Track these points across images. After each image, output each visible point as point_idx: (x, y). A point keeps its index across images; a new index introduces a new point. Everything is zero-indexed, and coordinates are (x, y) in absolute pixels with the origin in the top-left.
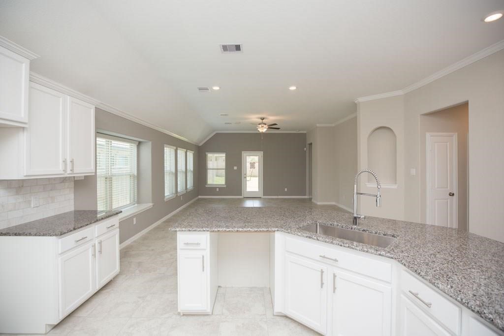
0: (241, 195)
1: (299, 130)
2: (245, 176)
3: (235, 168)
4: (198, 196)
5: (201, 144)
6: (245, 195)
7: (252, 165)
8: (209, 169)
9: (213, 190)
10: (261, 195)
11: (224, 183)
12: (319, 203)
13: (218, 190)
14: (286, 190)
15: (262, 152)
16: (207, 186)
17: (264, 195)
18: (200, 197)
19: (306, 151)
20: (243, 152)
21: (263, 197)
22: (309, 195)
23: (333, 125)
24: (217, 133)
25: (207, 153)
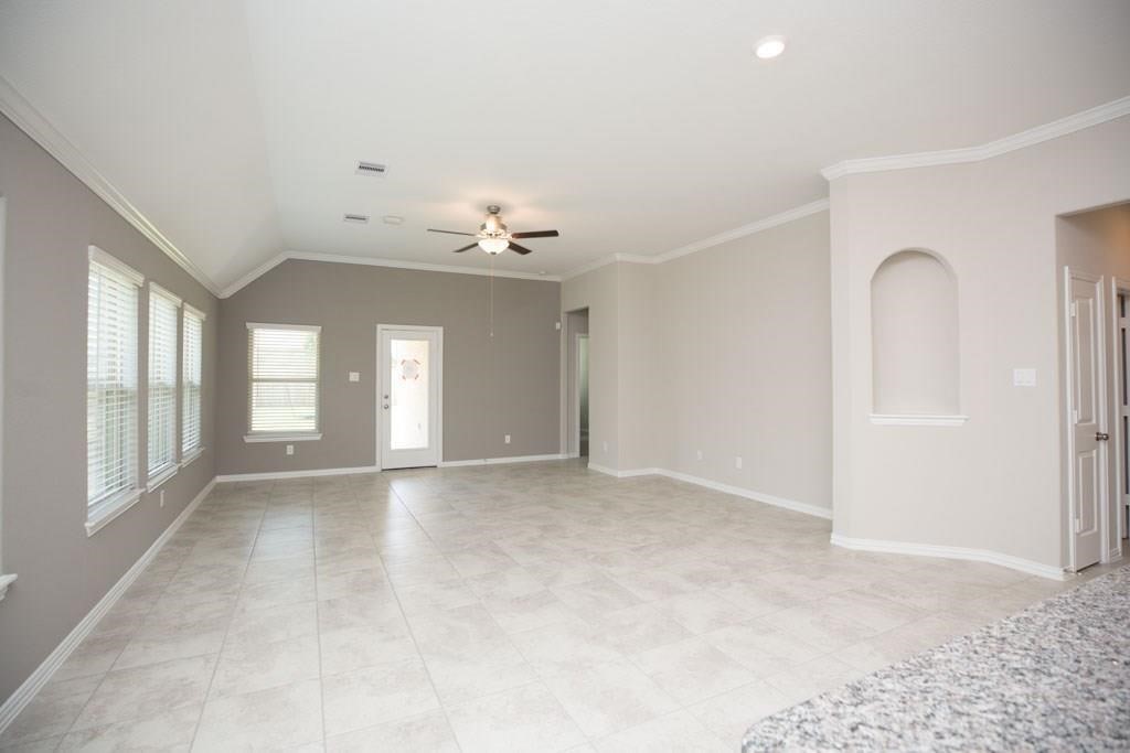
0: (374, 464)
1: (547, 273)
2: (385, 402)
3: (354, 377)
4: (214, 476)
5: (226, 294)
6: (384, 461)
7: (410, 368)
8: (258, 380)
9: (273, 452)
10: (437, 459)
11: (311, 425)
12: (620, 474)
13: (290, 450)
14: (508, 439)
15: (441, 329)
16: (248, 440)
17: (444, 460)
18: (220, 479)
19: (559, 331)
20: (379, 327)
21: (441, 464)
22: (568, 452)
23: (657, 260)
24: (290, 261)
25: (249, 325)
